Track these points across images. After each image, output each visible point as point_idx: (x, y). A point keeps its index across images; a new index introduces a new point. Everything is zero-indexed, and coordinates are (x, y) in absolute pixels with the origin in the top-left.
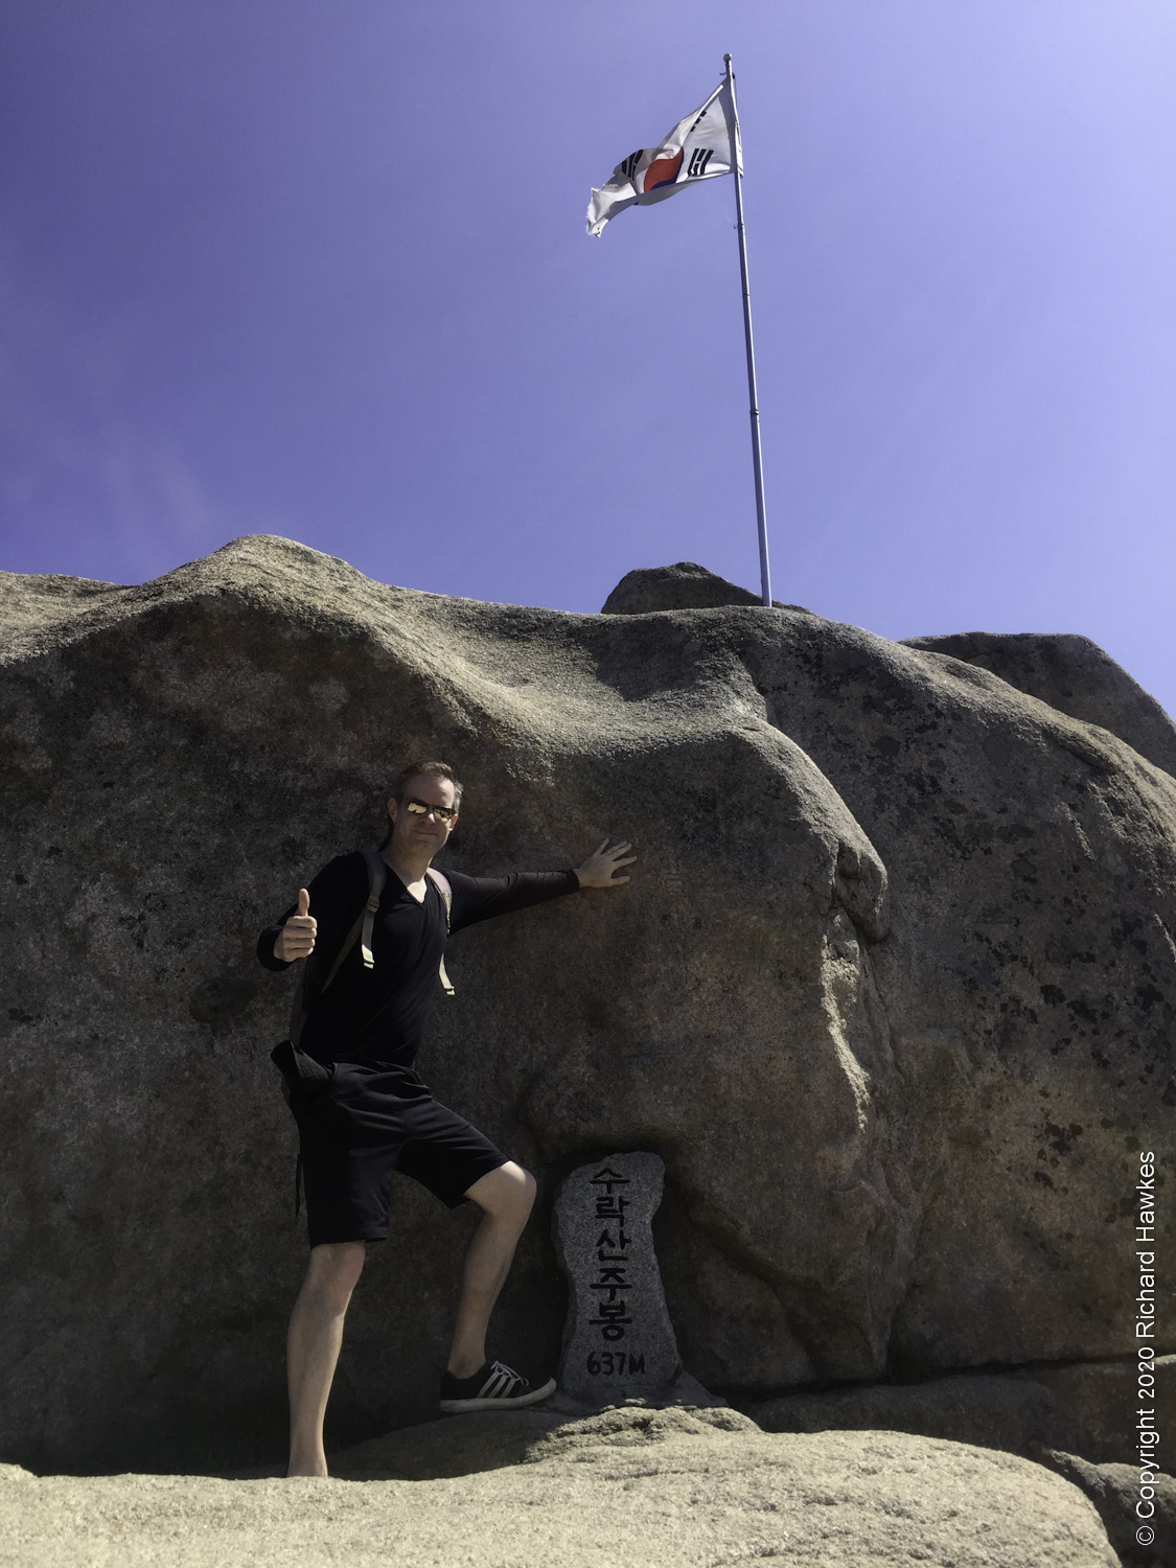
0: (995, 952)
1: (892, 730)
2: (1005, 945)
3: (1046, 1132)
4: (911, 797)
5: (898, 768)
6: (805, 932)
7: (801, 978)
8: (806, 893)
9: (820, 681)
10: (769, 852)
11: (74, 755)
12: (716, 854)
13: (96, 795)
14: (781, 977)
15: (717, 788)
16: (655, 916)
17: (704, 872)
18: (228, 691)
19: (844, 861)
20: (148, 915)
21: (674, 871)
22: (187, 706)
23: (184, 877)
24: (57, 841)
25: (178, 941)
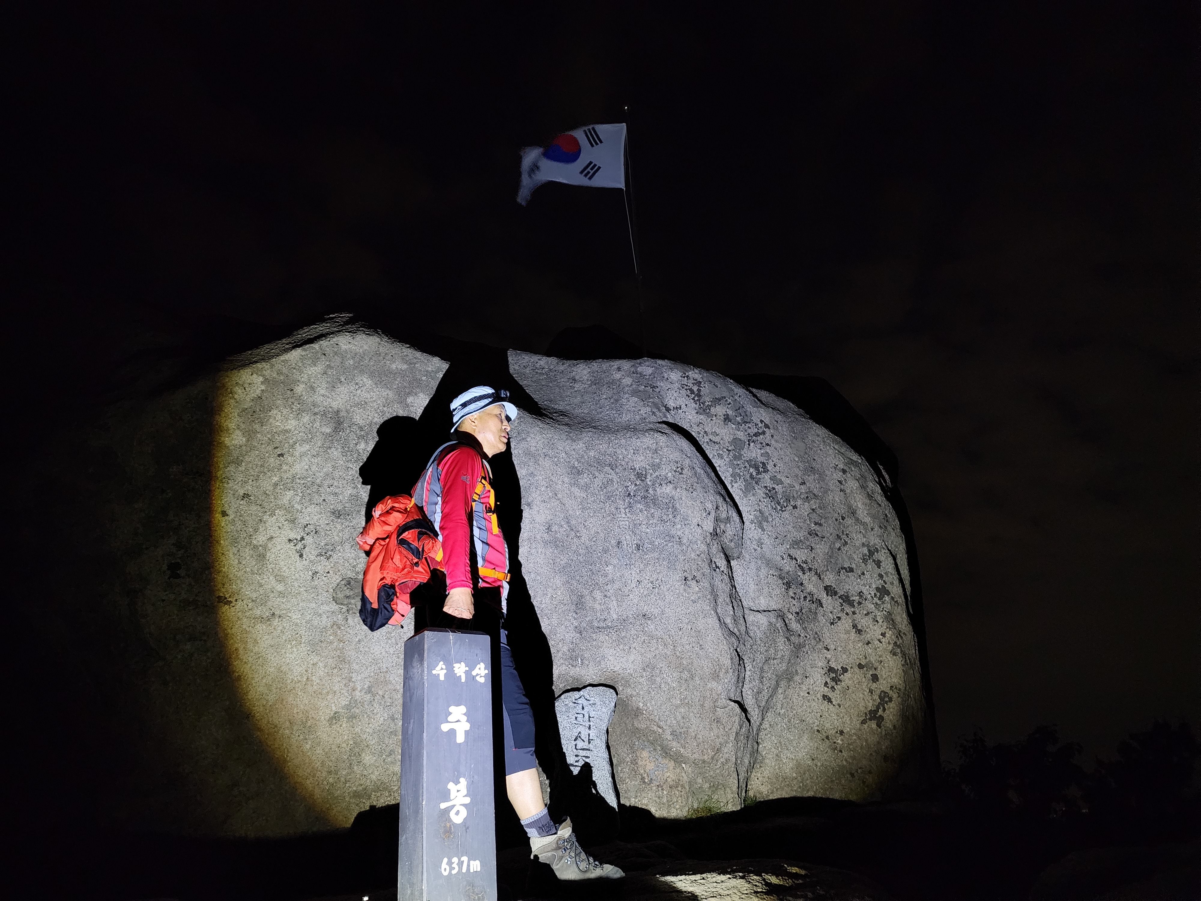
0: (799, 566)
1: (741, 435)
2: (805, 562)
3: (829, 671)
4: (751, 475)
5: (744, 457)
6: (699, 553)
7: (697, 581)
8: (699, 530)
9: (700, 405)
10: (678, 506)
11: (259, 436)
12: (647, 506)
13: (273, 461)
14: (685, 580)
15: (648, 467)
16: (613, 542)
17: (641, 517)
18: (356, 399)
19: (719, 512)
20: (306, 537)
21: (624, 516)
22: (331, 407)
23: (329, 514)
24: (248, 490)
25: (325, 554)
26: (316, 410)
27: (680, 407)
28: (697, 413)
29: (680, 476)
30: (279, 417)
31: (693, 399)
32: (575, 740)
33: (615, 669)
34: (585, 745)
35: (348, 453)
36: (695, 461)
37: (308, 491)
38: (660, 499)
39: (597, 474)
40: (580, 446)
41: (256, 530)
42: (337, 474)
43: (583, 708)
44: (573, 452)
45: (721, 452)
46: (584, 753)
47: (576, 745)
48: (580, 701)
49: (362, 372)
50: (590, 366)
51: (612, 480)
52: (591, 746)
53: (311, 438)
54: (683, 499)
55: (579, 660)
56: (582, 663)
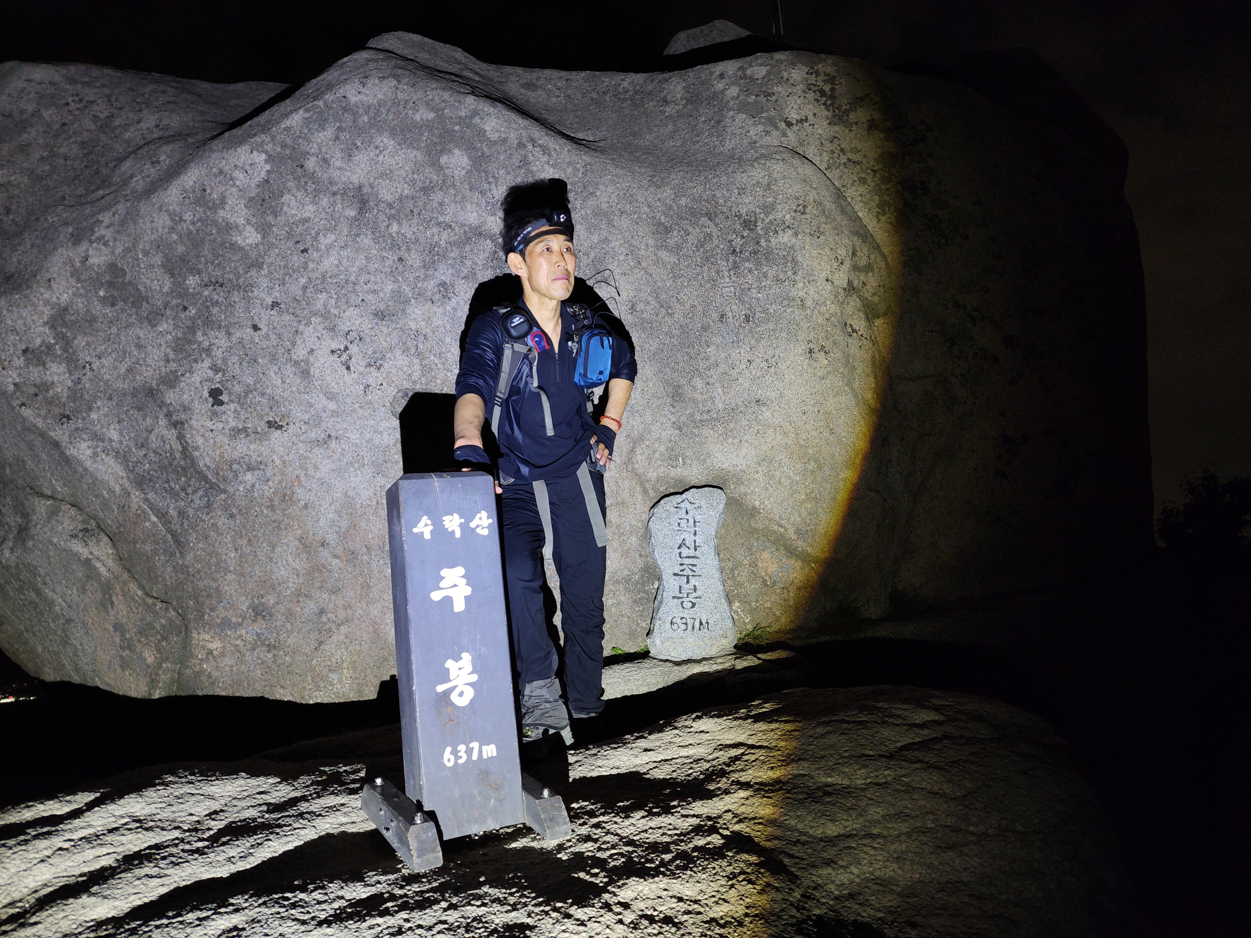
0: (969, 315)
2: (977, 310)
3: (1003, 441)
6: (827, 316)
7: (825, 352)
8: (829, 287)
9: (834, 111)
10: (799, 258)
11: (275, 230)
12: (758, 264)
13: (296, 260)
14: (810, 353)
15: (758, 210)
16: (715, 316)
17: (750, 279)
18: (379, 167)
19: (857, 258)
20: (350, 346)
21: (727, 280)
22: (351, 183)
23: (371, 317)
24: (276, 297)
25: (375, 363)
26: (335, 188)
27: (807, 119)
28: (830, 124)
29: (803, 216)
30: (293, 203)
31: (824, 104)
32: (679, 548)
33: (724, 467)
34: (691, 552)
35: (381, 239)
36: (824, 193)
37: (343, 292)
38: (776, 251)
39: (690, 229)
40: (667, 193)
41: (294, 344)
42: (372, 266)
43: (687, 513)
44: (658, 204)
45: (863, 175)
46: (690, 561)
47: (680, 553)
48: (682, 505)
49: (380, 130)
50: (686, 77)
51: (710, 235)
52: (698, 554)
53: (336, 225)
54: (807, 247)
55: (680, 460)
56: (684, 463)
